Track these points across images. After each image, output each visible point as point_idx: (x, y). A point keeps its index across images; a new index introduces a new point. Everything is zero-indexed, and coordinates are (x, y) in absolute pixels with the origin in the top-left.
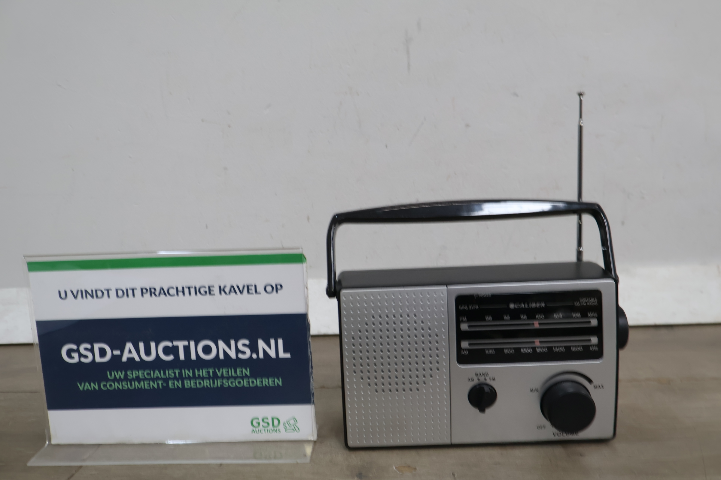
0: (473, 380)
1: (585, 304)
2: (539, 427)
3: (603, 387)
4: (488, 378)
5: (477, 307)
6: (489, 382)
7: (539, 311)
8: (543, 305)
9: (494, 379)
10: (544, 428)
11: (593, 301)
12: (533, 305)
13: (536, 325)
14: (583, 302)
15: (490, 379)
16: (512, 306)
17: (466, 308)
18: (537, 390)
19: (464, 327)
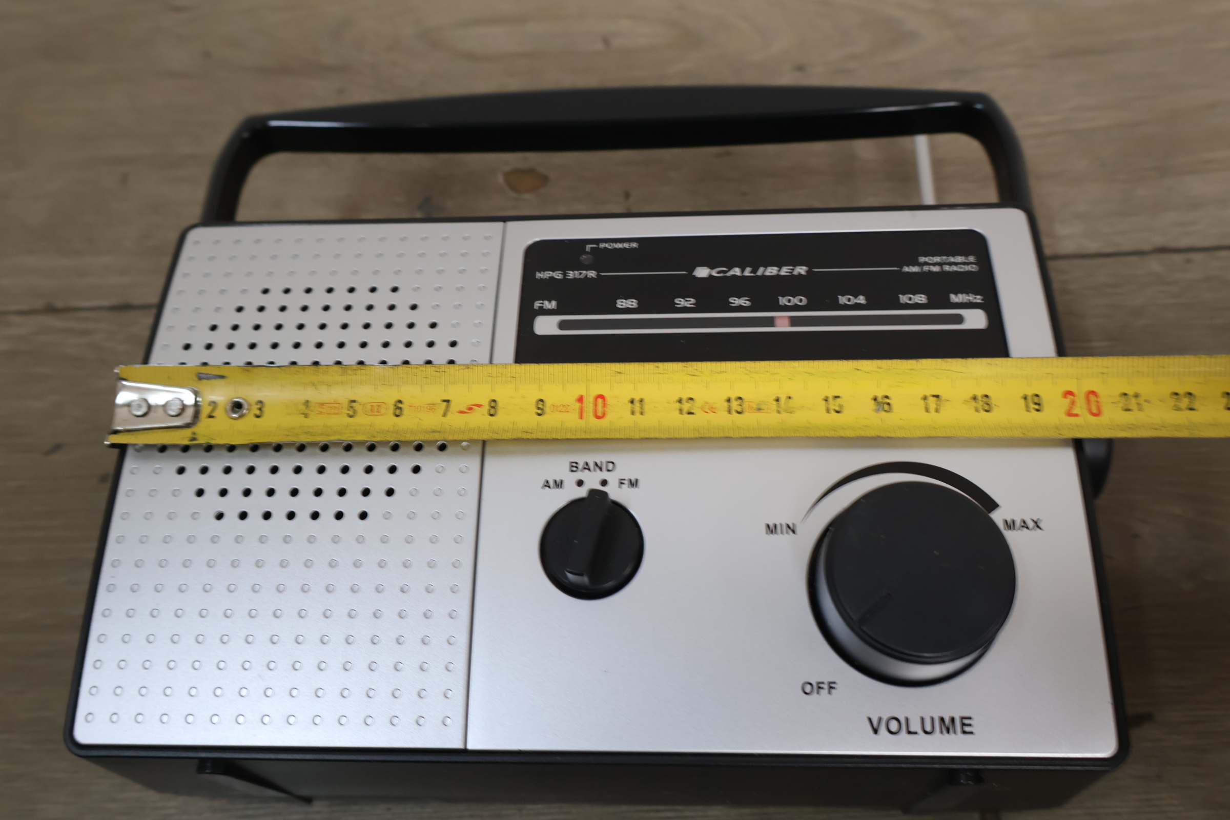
0: (559, 484)
1: (936, 269)
2: (812, 688)
3: (1037, 524)
4: (613, 478)
5: (592, 274)
6: (615, 493)
7: (790, 285)
8: (801, 270)
9: (634, 484)
10: (830, 693)
11: (962, 264)
12: (772, 271)
13: (782, 323)
14: (932, 264)
15: (621, 483)
16: (702, 272)
17: (558, 275)
18: (792, 529)
19: (546, 326)
